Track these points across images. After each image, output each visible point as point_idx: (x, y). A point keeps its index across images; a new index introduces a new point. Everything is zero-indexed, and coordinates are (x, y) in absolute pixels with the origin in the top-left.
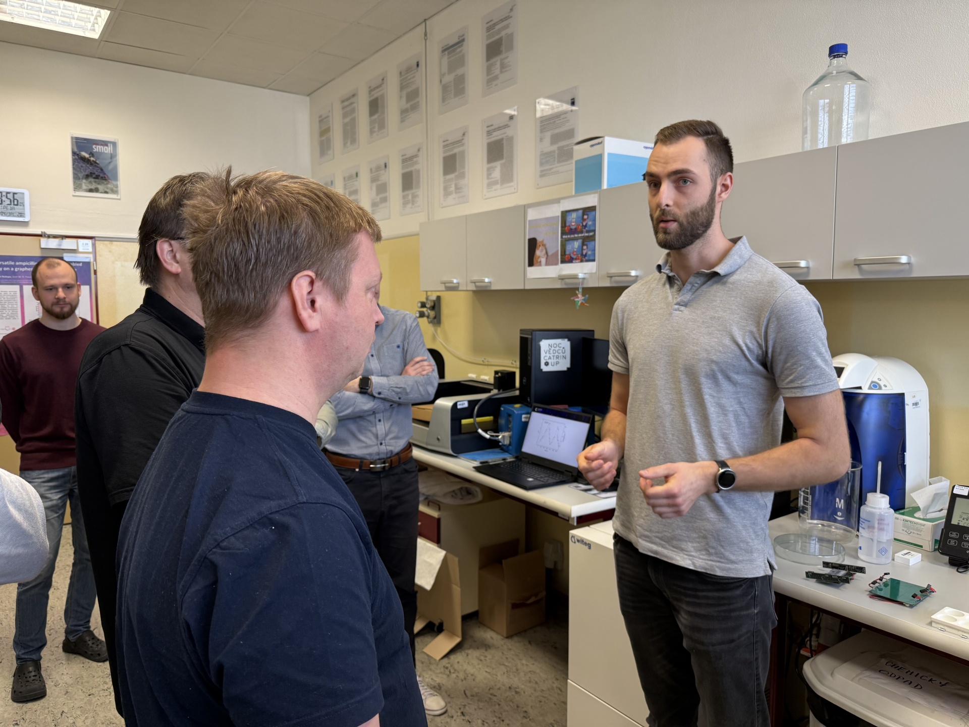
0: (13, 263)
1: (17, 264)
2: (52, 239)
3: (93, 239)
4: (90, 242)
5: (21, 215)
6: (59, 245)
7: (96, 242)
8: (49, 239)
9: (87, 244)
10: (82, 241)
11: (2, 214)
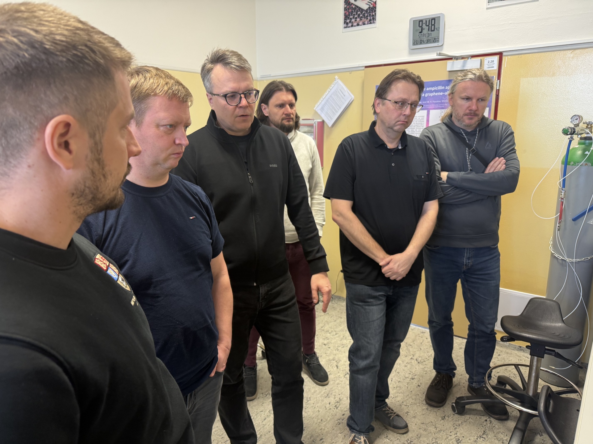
1: (427, 89)
2: (459, 61)
3: (500, 54)
4: (496, 58)
5: (436, 40)
6: (464, 66)
7: (504, 58)
8: (455, 61)
9: (493, 61)
10: (487, 59)
11: (421, 42)
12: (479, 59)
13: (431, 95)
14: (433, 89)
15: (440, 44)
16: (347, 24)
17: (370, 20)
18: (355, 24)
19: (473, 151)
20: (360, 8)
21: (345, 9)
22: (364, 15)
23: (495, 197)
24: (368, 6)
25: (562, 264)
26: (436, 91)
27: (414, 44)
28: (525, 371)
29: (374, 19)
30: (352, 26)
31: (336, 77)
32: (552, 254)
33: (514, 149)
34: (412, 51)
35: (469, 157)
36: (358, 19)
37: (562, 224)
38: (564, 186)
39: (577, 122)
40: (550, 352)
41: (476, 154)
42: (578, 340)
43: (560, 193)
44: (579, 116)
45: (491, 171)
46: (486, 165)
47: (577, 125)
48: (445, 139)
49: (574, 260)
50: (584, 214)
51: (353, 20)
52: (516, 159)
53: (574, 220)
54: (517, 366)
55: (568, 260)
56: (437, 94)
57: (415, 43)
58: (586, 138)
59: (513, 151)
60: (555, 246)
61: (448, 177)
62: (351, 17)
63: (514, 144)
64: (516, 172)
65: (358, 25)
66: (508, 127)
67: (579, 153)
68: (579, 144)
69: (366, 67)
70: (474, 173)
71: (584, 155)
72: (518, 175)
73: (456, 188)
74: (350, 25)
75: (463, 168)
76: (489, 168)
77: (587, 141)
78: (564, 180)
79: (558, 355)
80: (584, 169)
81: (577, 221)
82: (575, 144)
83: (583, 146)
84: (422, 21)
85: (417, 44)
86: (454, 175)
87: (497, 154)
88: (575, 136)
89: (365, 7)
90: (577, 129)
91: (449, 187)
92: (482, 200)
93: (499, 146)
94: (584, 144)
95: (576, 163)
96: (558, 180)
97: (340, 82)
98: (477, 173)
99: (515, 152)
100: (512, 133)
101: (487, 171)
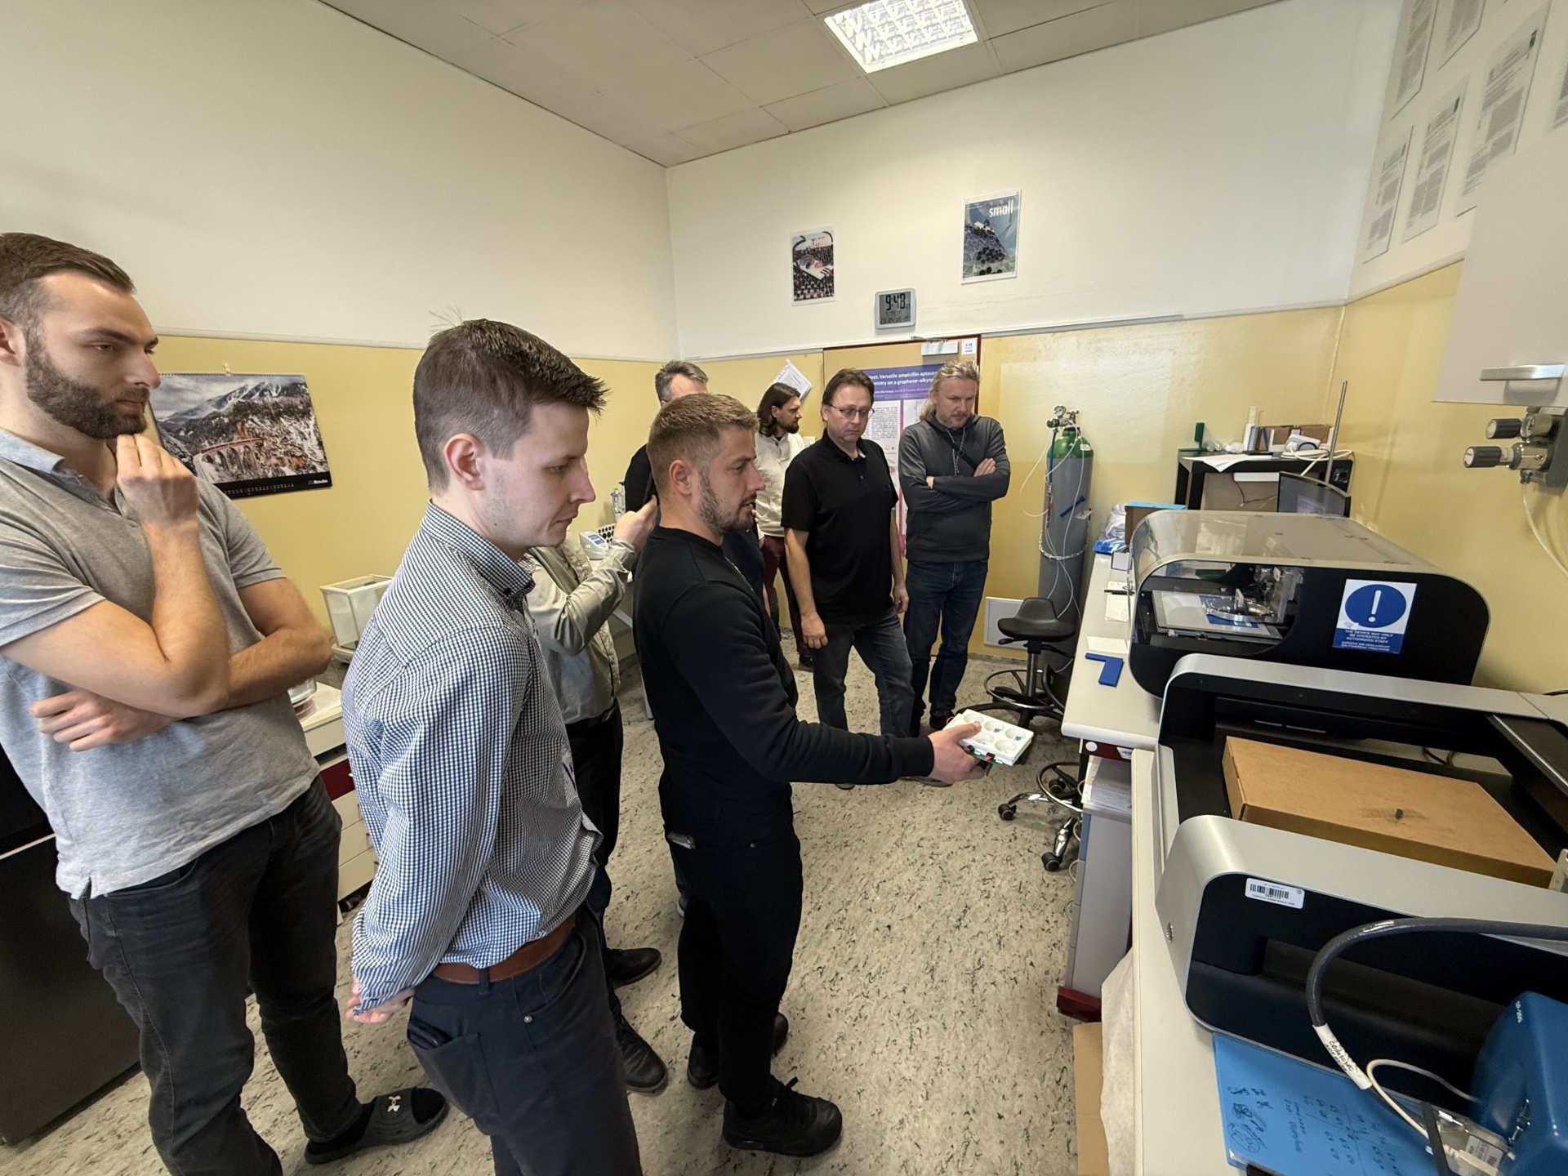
0: (896, 376)
1: (900, 376)
2: (934, 344)
3: (978, 336)
4: (974, 341)
5: (907, 318)
6: (940, 350)
7: (982, 341)
8: (930, 344)
9: (971, 344)
10: (965, 342)
11: (891, 321)
12: (956, 342)
13: (904, 382)
14: (906, 376)
15: (911, 323)
16: (798, 295)
17: (827, 292)
18: (808, 296)
19: (961, 453)
20: (813, 277)
21: (795, 277)
22: (819, 285)
23: (986, 503)
24: (823, 276)
25: (1052, 563)
26: (909, 378)
27: (881, 323)
28: (1023, 676)
29: (832, 291)
30: (805, 298)
31: (788, 360)
32: (1042, 554)
33: (1003, 449)
34: (879, 331)
35: (956, 460)
36: (812, 291)
37: (1051, 520)
38: (1051, 481)
39: (1061, 413)
40: (1046, 648)
41: (964, 457)
42: (1071, 632)
43: (1047, 488)
44: (1063, 407)
45: (980, 474)
46: (975, 468)
47: (1061, 417)
48: (928, 440)
49: (1064, 558)
50: (1071, 509)
51: (806, 291)
52: (1007, 460)
53: (1062, 515)
54: (1014, 672)
55: (1058, 558)
56: (910, 382)
57: (883, 321)
58: (1070, 429)
59: (1003, 451)
60: (1044, 545)
61: (934, 482)
62: (803, 287)
63: (1004, 443)
64: (1005, 473)
65: (812, 297)
66: (997, 424)
67: (1064, 444)
68: (1064, 435)
69: (825, 349)
70: (962, 477)
71: (1069, 447)
72: (1008, 477)
73: (944, 494)
74: (802, 297)
75: (950, 472)
76: (977, 471)
77: (1071, 433)
78: (1051, 475)
79: (1054, 650)
80: (1069, 460)
81: (1065, 517)
82: (1059, 436)
83: (1067, 438)
84: (889, 296)
85: (885, 323)
86: (939, 479)
87: (986, 456)
88: (1059, 428)
89: (820, 276)
90: (1061, 421)
91: (936, 494)
92: (971, 507)
93: (988, 446)
94: (1068, 435)
95: (1062, 456)
96: (1045, 476)
97: (793, 367)
98: (965, 476)
99: (1005, 453)
100: (1001, 431)
101: (976, 475)
